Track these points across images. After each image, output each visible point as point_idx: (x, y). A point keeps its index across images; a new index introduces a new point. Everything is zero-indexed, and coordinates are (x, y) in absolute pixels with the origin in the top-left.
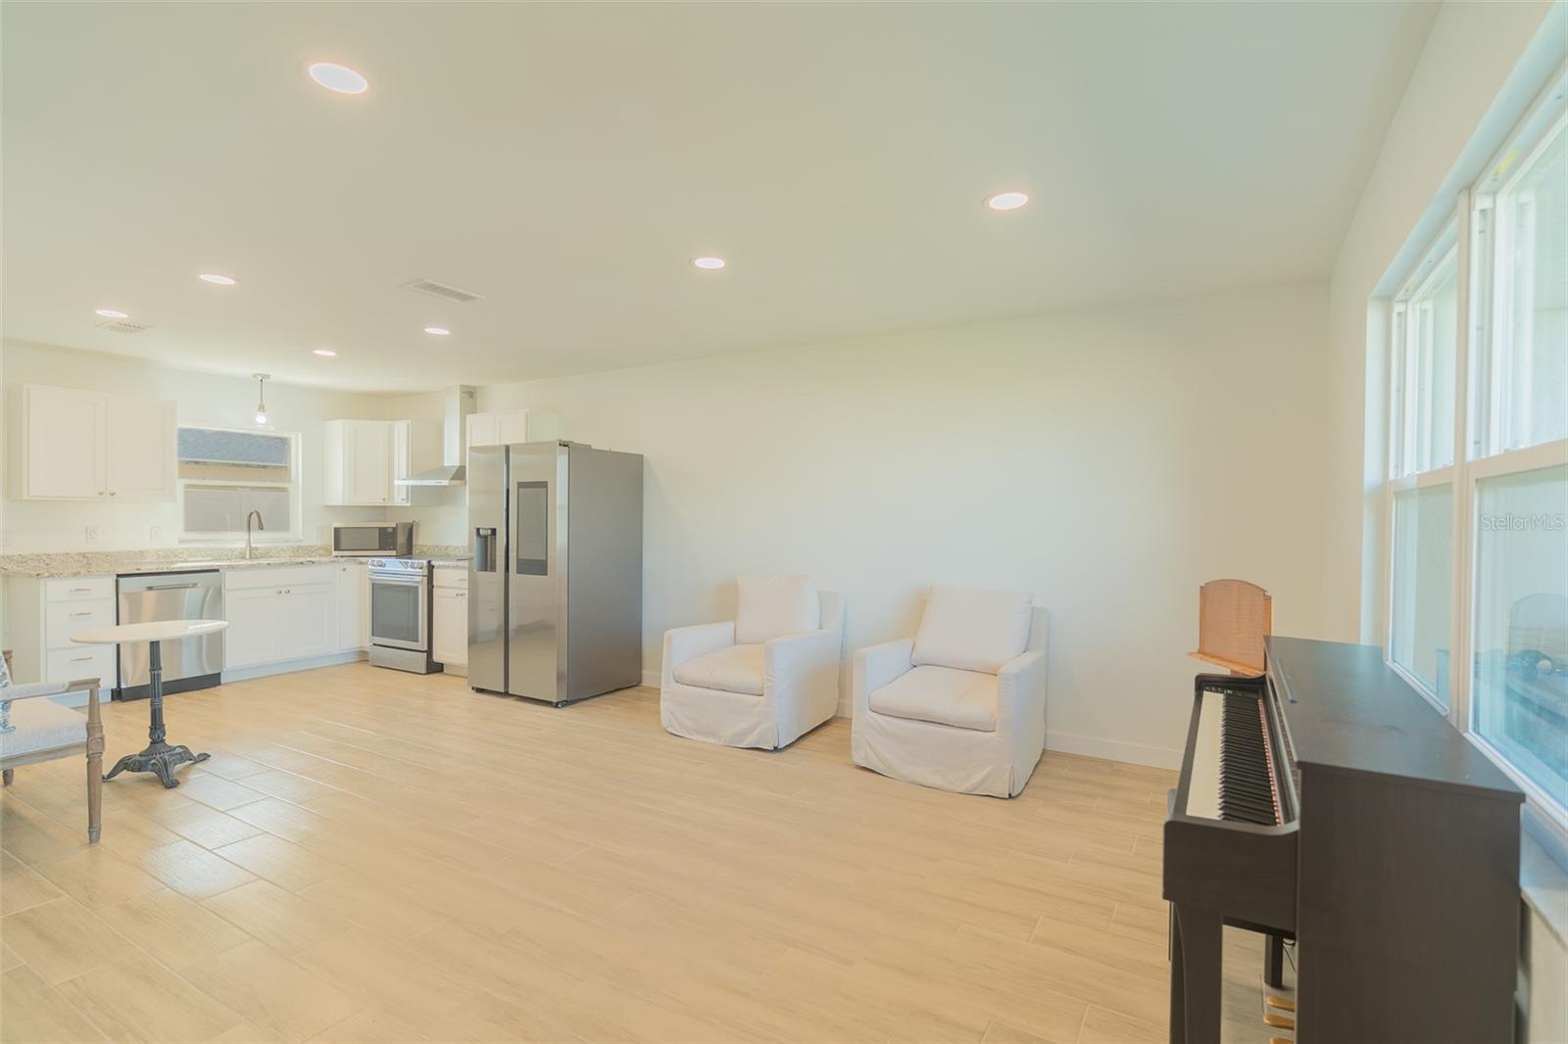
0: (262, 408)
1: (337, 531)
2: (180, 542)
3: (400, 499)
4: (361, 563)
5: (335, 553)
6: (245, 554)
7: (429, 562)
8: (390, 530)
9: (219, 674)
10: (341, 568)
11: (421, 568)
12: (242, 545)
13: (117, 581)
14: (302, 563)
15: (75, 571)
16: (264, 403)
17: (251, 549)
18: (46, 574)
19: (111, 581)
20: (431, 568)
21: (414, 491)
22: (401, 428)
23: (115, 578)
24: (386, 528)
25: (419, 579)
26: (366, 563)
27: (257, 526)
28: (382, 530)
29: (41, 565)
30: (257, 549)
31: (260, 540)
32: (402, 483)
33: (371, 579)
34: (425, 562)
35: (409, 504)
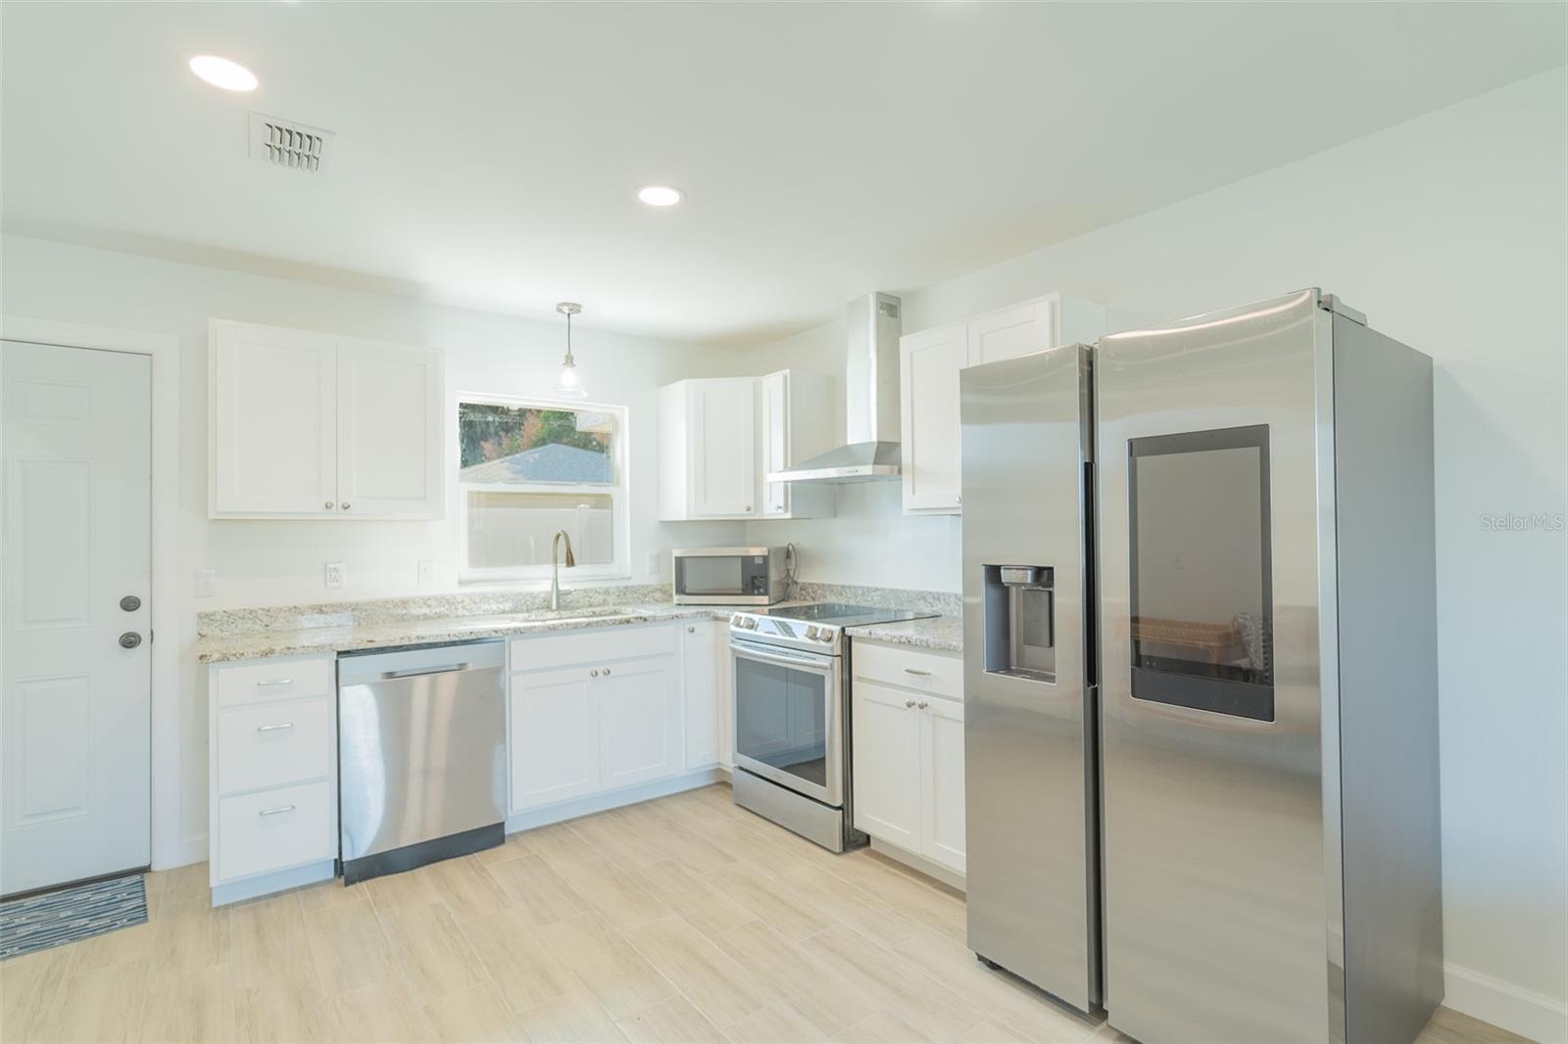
0: (569, 360)
1: (680, 561)
2: (461, 583)
3: (774, 506)
4: (717, 619)
5: (676, 598)
6: (550, 602)
7: (843, 630)
8: (758, 561)
9: (503, 823)
10: (687, 626)
11: (829, 640)
12: (545, 586)
13: (337, 662)
14: (628, 621)
15: (264, 648)
16: (572, 354)
17: (559, 594)
18: (216, 656)
19: (326, 665)
20: (847, 642)
21: (796, 491)
22: (773, 385)
23: (335, 658)
24: (753, 557)
25: (825, 662)
26: (727, 620)
27: (564, 558)
28: (747, 561)
29: (257, 627)
30: (569, 593)
31: (570, 579)
32: (778, 477)
33: (734, 651)
34: (836, 629)
35: (788, 516)
